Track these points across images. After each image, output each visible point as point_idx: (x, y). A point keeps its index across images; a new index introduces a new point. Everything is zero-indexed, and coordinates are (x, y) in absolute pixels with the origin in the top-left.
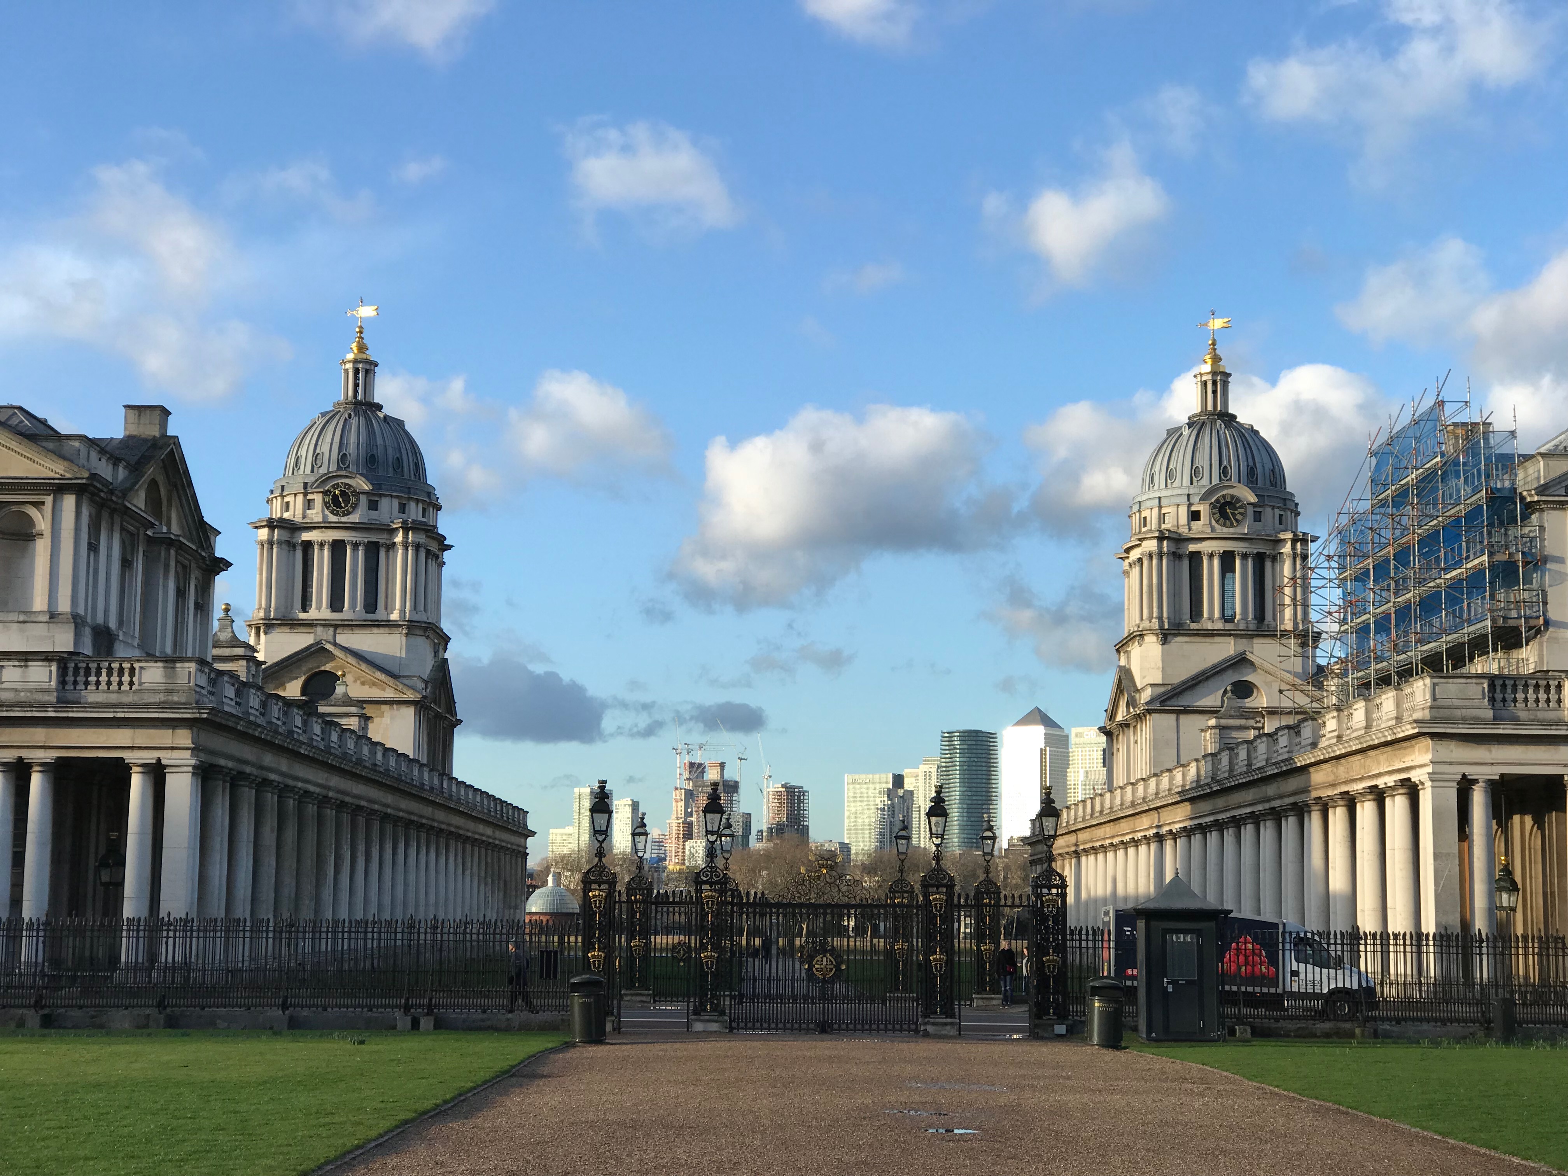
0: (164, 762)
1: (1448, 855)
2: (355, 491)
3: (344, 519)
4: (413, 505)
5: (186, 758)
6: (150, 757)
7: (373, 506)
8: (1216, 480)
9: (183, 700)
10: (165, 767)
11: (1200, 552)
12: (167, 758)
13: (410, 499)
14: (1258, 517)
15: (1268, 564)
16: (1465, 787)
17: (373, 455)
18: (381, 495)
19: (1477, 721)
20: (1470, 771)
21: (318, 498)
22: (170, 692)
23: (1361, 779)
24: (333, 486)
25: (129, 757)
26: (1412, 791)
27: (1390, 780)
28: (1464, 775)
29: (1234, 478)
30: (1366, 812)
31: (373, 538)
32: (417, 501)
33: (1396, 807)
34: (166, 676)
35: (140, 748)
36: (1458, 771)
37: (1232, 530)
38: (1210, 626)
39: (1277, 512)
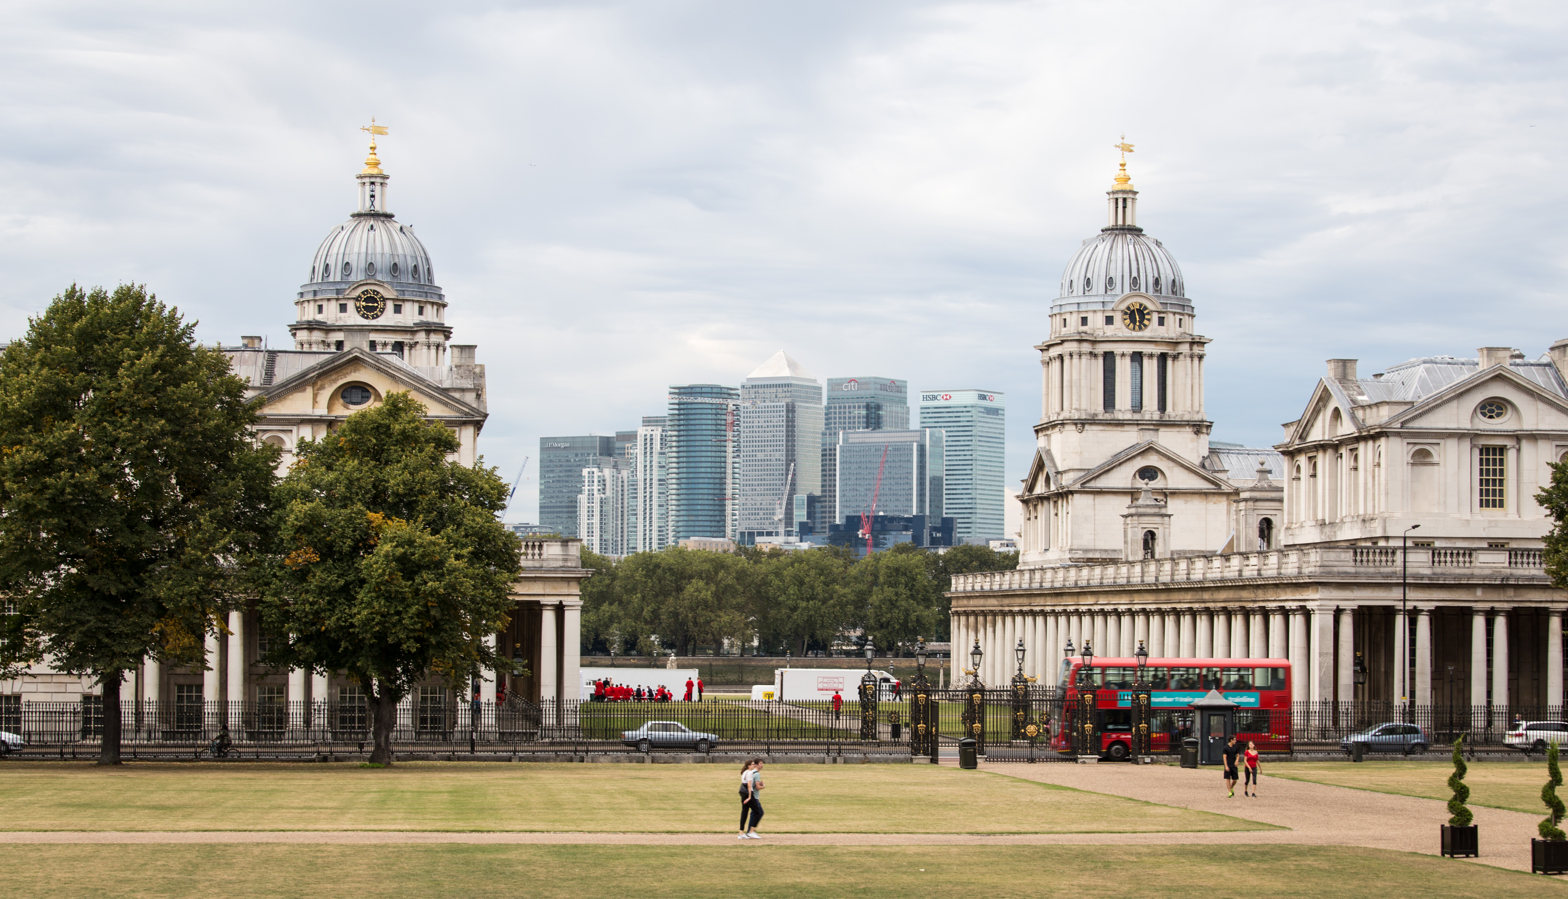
0: (564, 603)
1: (1327, 653)
2: (382, 297)
3: (374, 322)
4: (429, 307)
5: (577, 601)
6: (555, 600)
7: (398, 309)
8: (1127, 291)
9: (574, 565)
10: (564, 606)
11: (1112, 353)
12: (566, 601)
13: (426, 302)
14: (1161, 322)
15: (1169, 362)
16: (1338, 613)
17: (395, 264)
18: (404, 301)
19: (1346, 573)
20: (1343, 605)
21: (351, 305)
22: (566, 560)
23: (1275, 601)
24: (363, 293)
25: (544, 600)
26: (1307, 614)
27: (1294, 605)
28: (1338, 606)
29: (1143, 290)
30: (1276, 622)
31: (399, 338)
32: (433, 304)
33: (1297, 622)
34: (563, 550)
35: (548, 595)
36: (1333, 605)
37: (1140, 334)
38: (1120, 416)
39: (1178, 317)
